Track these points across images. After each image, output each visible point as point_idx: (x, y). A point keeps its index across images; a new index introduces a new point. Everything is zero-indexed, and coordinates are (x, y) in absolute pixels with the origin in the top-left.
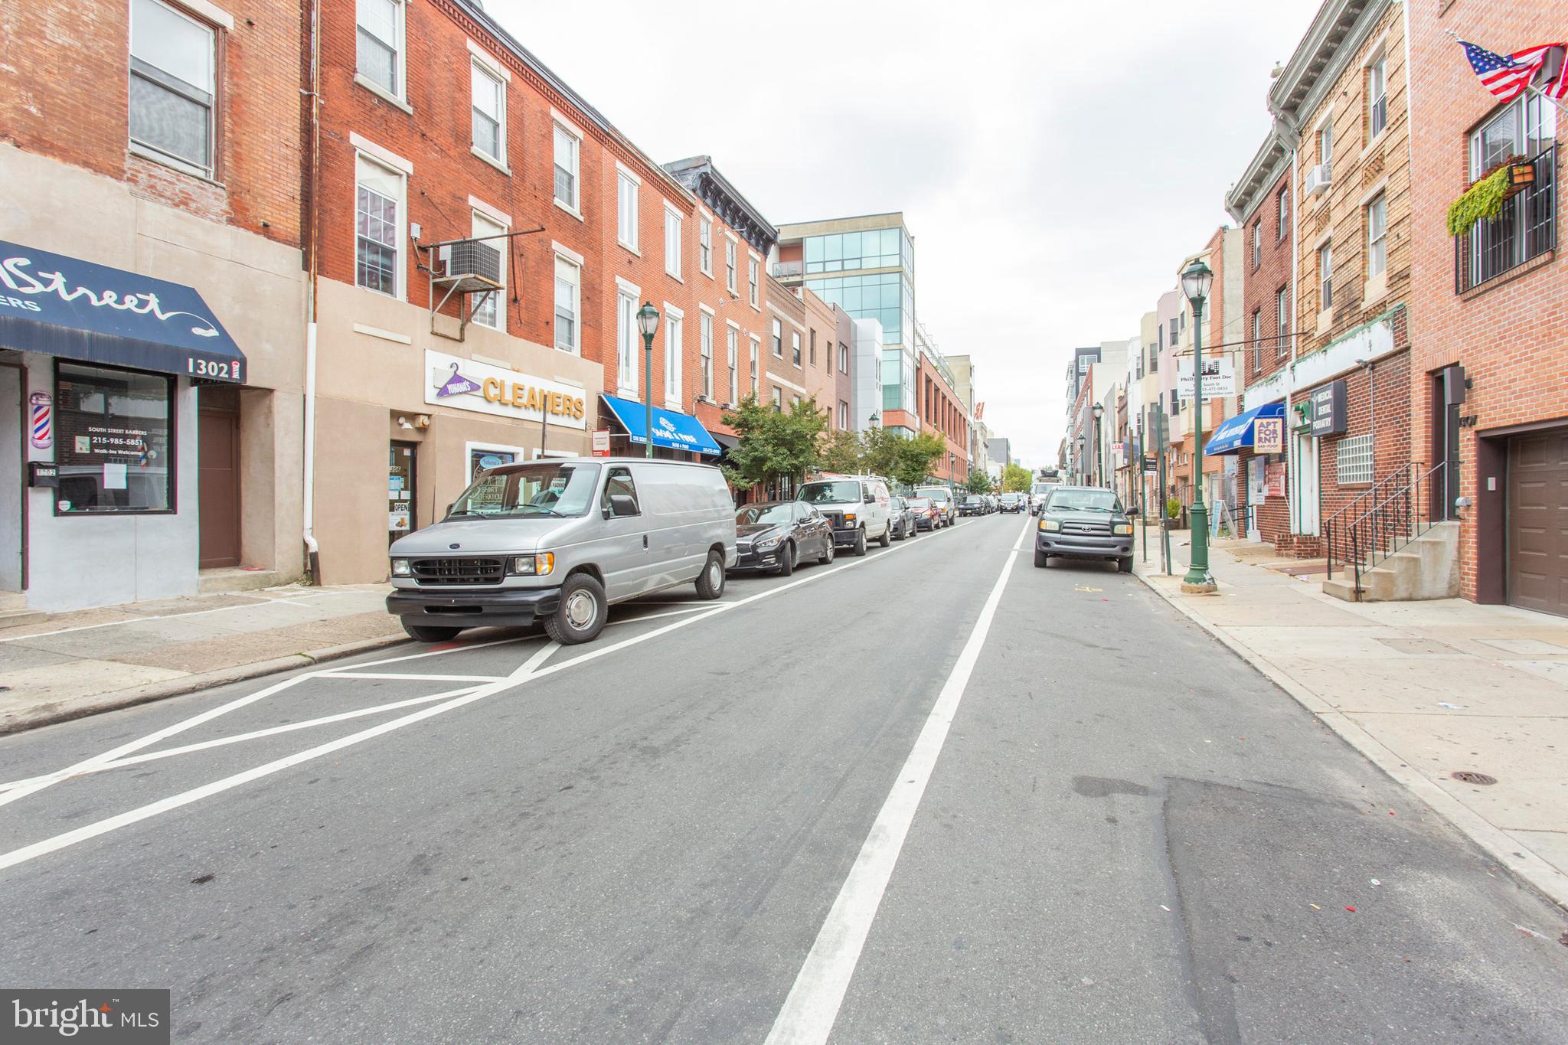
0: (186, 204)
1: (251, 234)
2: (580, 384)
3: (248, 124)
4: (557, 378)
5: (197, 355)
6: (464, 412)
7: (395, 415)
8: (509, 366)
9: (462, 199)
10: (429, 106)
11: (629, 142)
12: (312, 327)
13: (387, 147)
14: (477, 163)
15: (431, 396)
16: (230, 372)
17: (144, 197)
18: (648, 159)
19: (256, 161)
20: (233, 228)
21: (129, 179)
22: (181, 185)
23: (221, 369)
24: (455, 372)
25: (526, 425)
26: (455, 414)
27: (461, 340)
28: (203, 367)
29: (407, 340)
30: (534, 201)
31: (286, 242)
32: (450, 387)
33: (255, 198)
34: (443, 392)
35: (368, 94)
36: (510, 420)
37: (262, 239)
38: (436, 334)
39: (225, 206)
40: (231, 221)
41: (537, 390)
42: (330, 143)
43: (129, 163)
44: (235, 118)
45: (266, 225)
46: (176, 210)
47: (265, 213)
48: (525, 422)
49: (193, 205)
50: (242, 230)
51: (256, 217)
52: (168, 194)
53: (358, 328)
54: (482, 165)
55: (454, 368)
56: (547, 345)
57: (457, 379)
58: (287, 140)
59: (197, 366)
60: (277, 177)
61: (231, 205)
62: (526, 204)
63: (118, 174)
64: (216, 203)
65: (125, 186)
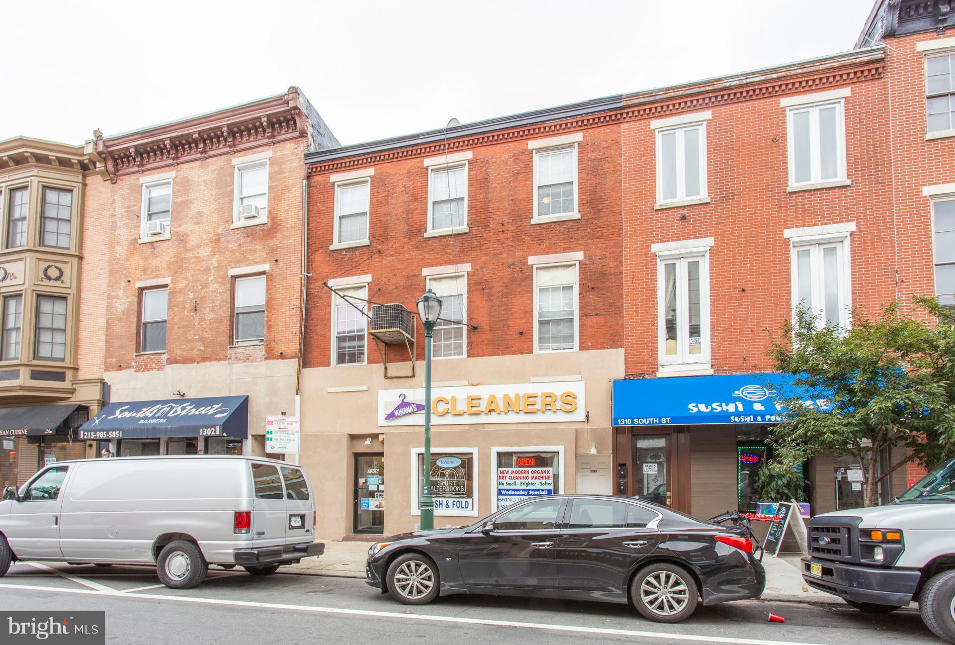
0: (248, 359)
1: (275, 361)
3: (275, 309)
4: (534, 379)
7: (354, 438)
8: (466, 383)
10: (386, 229)
12: (297, 397)
13: (352, 275)
14: (430, 242)
15: (381, 421)
17: (234, 363)
19: (278, 325)
20: (267, 361)
21: (229, 359)
22: (246, 352)
24: (403, 400)
25: (488, 428)
27: (413, 376)
29: (365, 388)
30: (502, 236)
31: (292, 357)
32: (396, 412)
33: (277, 343)
34: (391, 416)
35: (339, 252)
36: (467, 427)
37: (280, 360)
38: (389, 378)
39: (264, 353)
40: (266, 358)
41: (499, 396)
42: (316, 294)
43: (229, 351)
44: (269, 310)
45: (281, 354)
46: (245, 364)
47: (281, 347)
48: (486, 426)
49: (251, 358)
50: (271, 361)
51: (277, 352)
52: (242, 358)
53: (330, 390)
54: (437, 241)
55: (402, 398)
56: (521, 353)
57: (404, 405)
58: (294, 305)
60: (287, 327)
61: (266, 351)
62: (491, 243)
63: (225, 358)
64: (260, 353)
65: (226, 362)
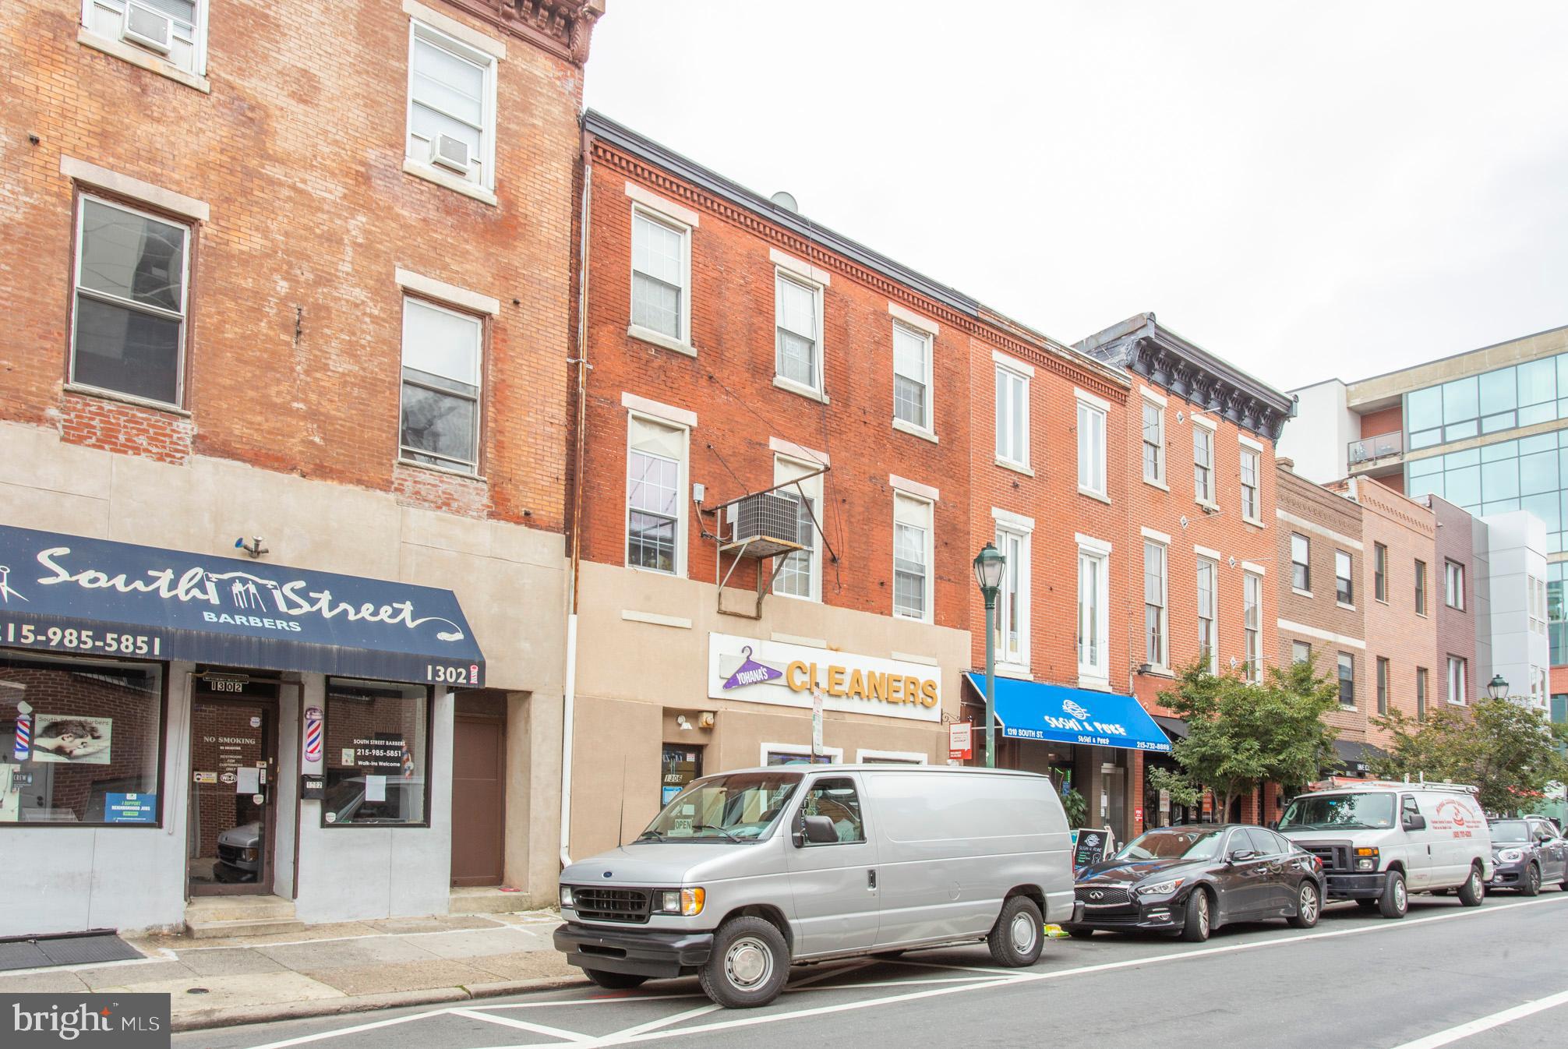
0: (448, 505)
1: (512, 525)
2: (934, 661)
3: (512, 410)
4: (895, 655)
5: (435, 662)
6: (761, 707)
7: (670, 713)
8: (824, 644)
9: (760, 444)
10: (719, 341)
11: (1012, 322)
12: (573, 619)
13: (666, 402)
14: (781, 396)
15: (716, 689)
16: (468, 677)
17: (409, 505)
18: (1045, 339)
19: (518, 446)
20: (493, 522)
21: (396, 489)
22: (444, 486)
23: (459, 675)
24: (748, 658)
25: (849, 719)
26: (747, 710)
27: (758, 617)
28: (441, 673)
29: (687, 623)
30: (863, 429)
31: (549, 529)
32: (739, 677)
33: (516, 487)
34: (731, 683)
35: (644, 346)
37: (523, 528)
38: (725, 613)
39: (486, 501)
40: (492, 515)
41: (864, 673)
42: (599, 410)
43: (397, 473)
44: (499, 406)
45: (527, 514)
46: (439, 513)
47: (526, 500)
48: (846, 715)
49: (455, 505)
50: (502, 523)
51: (517, 506)
52: (431, 497)
53: (626, 615)
54: (789, 398)
55: (747, 653)
56: (882, 613)
57: (749, 665)
58: (552, 417)
59: (435, 673)
60: (540, 460)
61: (492, 498)
62: (852, 434)
63: (386, 486)
64: (477, 498)
65: (392, 496)
